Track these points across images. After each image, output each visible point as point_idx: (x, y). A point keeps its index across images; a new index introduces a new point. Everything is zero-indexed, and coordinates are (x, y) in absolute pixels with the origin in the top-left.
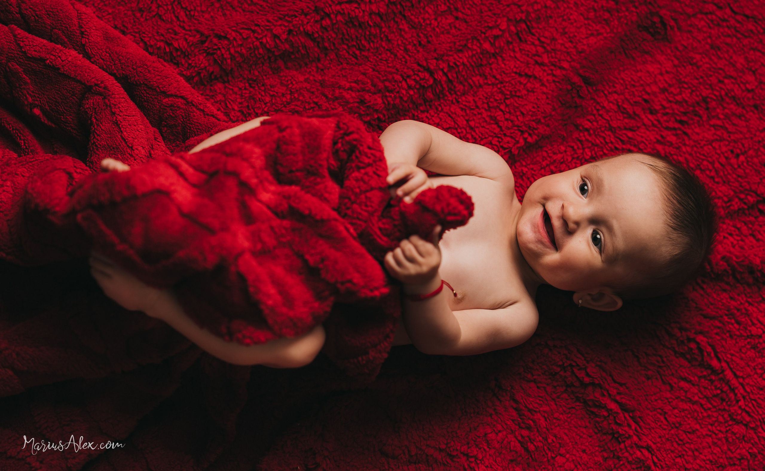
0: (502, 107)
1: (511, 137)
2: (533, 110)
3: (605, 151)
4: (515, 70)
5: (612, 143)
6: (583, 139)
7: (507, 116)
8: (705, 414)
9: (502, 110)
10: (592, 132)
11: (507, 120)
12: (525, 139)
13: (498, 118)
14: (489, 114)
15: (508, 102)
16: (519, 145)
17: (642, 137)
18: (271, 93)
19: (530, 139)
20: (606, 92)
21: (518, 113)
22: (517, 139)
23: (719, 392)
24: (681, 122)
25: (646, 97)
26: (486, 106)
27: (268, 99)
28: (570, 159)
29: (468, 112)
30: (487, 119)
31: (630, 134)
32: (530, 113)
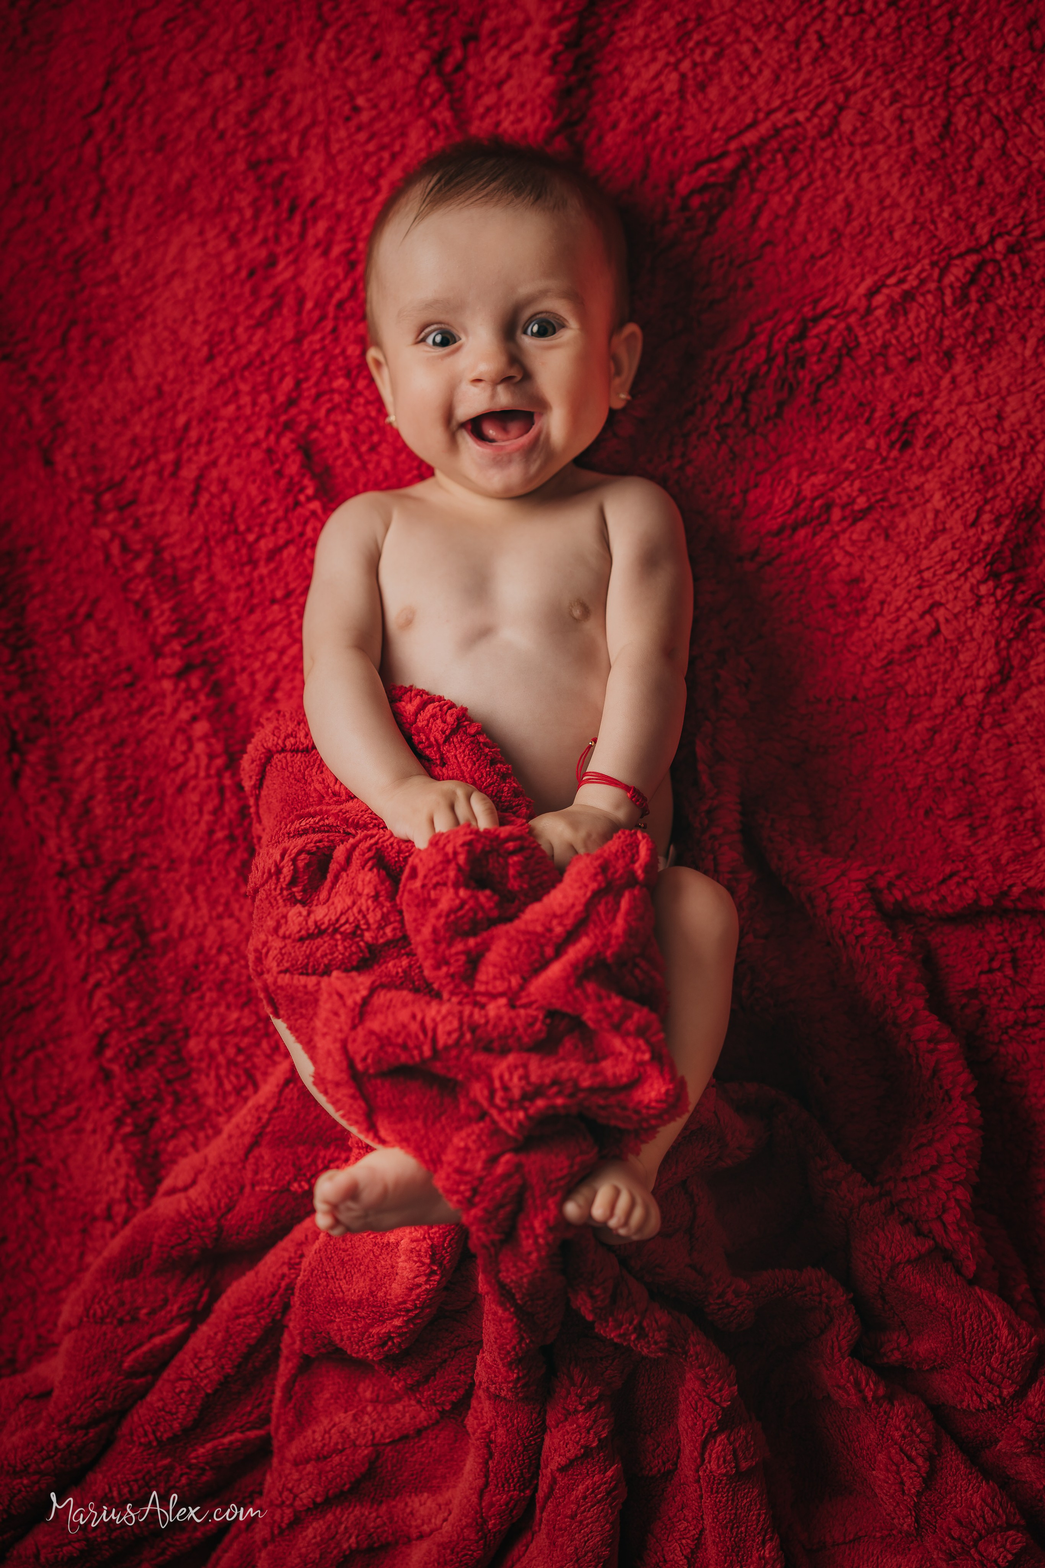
0: (251, 538)
1: (306, 523)
2: (258, 482)
3: (337, 351)
4: (185, 514)
5: (323, 339)
6: (313, 391)
7: (268, 530)
8: (819, 183)
9: (257, 540)
10: (301, 375)
11: (274, 531)
12: (309, 499)
13: (271, 545)
14: (262, 563)
15: (242, 527)
16: (319, 511)
17: (315, 283)
18: (214, 951)
19: (310, 491)
20: (231, 348)
21: (263, 510)
22: (308, 513)
23: (779, 156)
24: (292, 210)
25: (243, 274)
26: (247, 569)
27: (224, 959)
28: (349, 417)
29: (255, 601)
30: (272, 566)
31: (309, 305)
32: (264, 487)
